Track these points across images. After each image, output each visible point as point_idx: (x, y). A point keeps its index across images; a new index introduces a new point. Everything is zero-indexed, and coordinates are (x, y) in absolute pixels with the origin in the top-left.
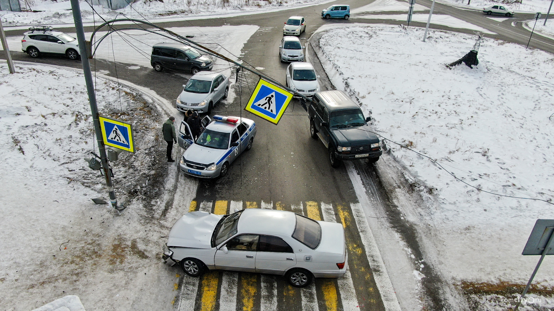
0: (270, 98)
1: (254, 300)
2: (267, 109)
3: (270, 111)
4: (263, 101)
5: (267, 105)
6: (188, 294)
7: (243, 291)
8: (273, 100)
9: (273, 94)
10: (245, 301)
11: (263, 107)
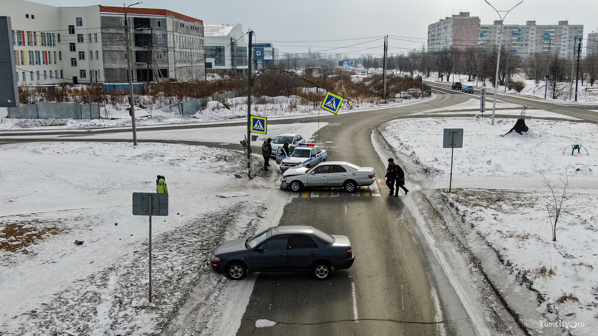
0: (333, 101)
2: (331, 107)
3: (333, 107)
4: (329, 102)
5: (331, 105)
8: (334, 101)
9: (334, 99)
11: (329, 106)
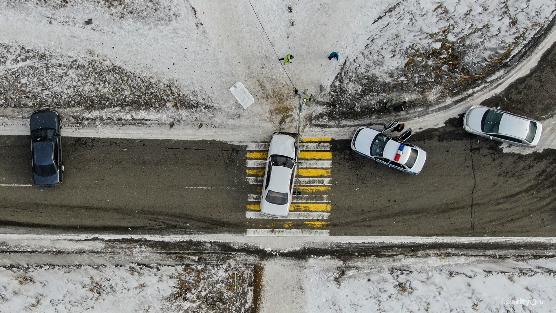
1: (255, 174)
6: (259, 146)
7: (260, 170)
10: (255, 171)
